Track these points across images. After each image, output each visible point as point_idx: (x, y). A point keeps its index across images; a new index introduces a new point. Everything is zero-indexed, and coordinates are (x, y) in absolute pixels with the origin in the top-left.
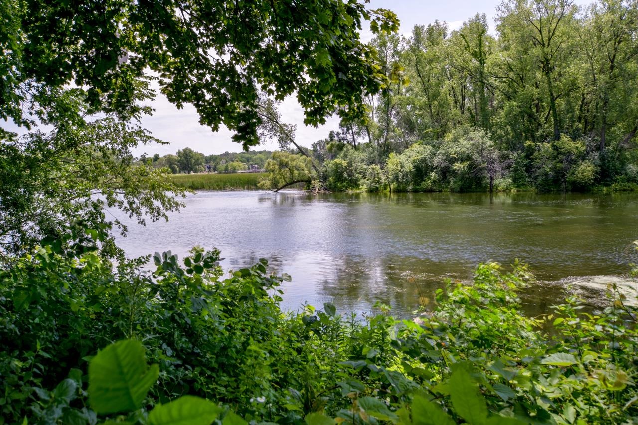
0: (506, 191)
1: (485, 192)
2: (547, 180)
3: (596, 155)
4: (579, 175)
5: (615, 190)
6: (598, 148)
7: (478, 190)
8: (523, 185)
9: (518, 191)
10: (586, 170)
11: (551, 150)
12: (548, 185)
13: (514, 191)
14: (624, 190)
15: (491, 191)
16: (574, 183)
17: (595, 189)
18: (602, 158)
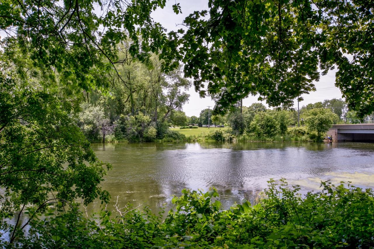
0: (112, 142)
1: (100, 142)
2: (134, 136)
3: (154, 123)
4: (150, 133)
5: (165, 141)
6: (154, 120)
7: (96, 141)
8: (121, 138)
9: (119, 142)
10: (152, 131)
11: (134, 119)
12: (134, 139)
13: (116, 142)
14: (169, 141)
15: (104, 142)
16: (147, 138)
17: (156, 140)
18: (157, 125)
